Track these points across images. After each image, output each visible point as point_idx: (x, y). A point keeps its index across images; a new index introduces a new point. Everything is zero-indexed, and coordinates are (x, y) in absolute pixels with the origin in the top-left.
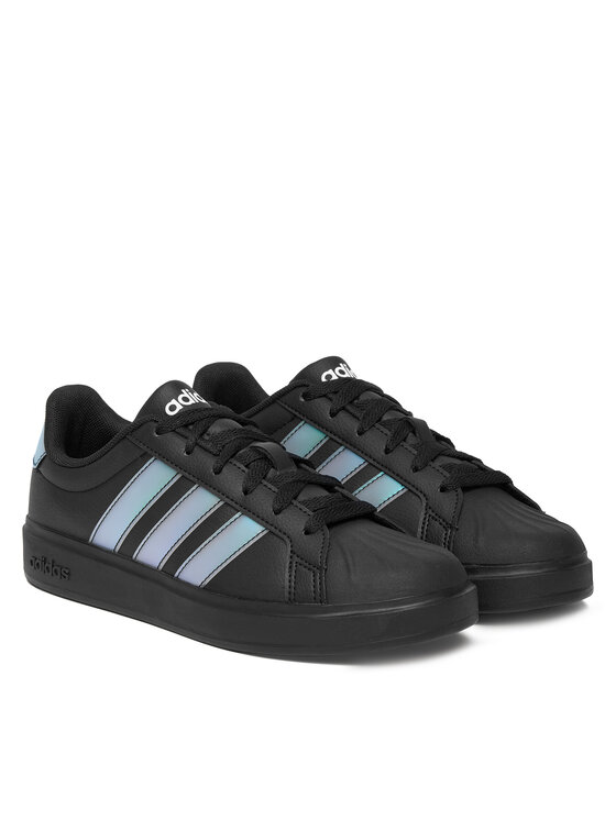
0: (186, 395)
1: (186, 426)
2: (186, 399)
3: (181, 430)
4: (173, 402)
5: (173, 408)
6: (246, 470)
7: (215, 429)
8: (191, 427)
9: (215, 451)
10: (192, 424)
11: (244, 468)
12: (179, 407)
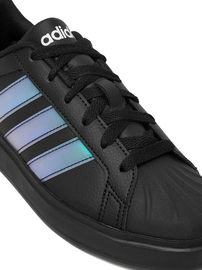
0: (58, 31)
1: (53, 58)
2: (57, 35)
3: (49, 60)
4: (48, 36)
5: (46, 40)
6: (88, 105)
7: (74, 63)
8: (57, 59)
9: (69, 83)
10: (58, 56)
11: (87, 103)
12: (51, 41)
